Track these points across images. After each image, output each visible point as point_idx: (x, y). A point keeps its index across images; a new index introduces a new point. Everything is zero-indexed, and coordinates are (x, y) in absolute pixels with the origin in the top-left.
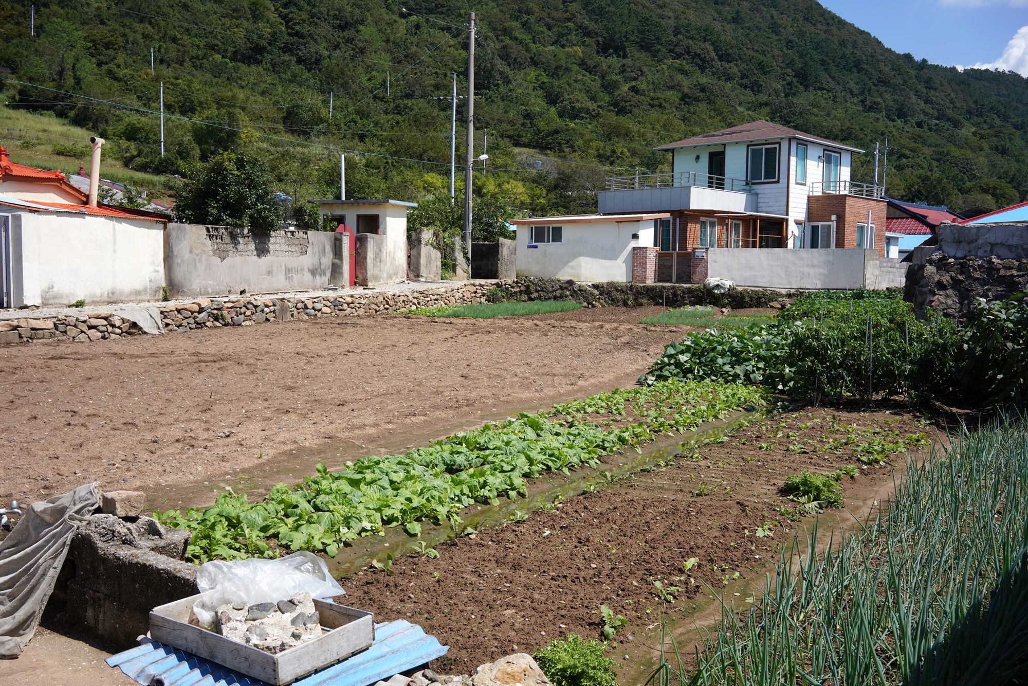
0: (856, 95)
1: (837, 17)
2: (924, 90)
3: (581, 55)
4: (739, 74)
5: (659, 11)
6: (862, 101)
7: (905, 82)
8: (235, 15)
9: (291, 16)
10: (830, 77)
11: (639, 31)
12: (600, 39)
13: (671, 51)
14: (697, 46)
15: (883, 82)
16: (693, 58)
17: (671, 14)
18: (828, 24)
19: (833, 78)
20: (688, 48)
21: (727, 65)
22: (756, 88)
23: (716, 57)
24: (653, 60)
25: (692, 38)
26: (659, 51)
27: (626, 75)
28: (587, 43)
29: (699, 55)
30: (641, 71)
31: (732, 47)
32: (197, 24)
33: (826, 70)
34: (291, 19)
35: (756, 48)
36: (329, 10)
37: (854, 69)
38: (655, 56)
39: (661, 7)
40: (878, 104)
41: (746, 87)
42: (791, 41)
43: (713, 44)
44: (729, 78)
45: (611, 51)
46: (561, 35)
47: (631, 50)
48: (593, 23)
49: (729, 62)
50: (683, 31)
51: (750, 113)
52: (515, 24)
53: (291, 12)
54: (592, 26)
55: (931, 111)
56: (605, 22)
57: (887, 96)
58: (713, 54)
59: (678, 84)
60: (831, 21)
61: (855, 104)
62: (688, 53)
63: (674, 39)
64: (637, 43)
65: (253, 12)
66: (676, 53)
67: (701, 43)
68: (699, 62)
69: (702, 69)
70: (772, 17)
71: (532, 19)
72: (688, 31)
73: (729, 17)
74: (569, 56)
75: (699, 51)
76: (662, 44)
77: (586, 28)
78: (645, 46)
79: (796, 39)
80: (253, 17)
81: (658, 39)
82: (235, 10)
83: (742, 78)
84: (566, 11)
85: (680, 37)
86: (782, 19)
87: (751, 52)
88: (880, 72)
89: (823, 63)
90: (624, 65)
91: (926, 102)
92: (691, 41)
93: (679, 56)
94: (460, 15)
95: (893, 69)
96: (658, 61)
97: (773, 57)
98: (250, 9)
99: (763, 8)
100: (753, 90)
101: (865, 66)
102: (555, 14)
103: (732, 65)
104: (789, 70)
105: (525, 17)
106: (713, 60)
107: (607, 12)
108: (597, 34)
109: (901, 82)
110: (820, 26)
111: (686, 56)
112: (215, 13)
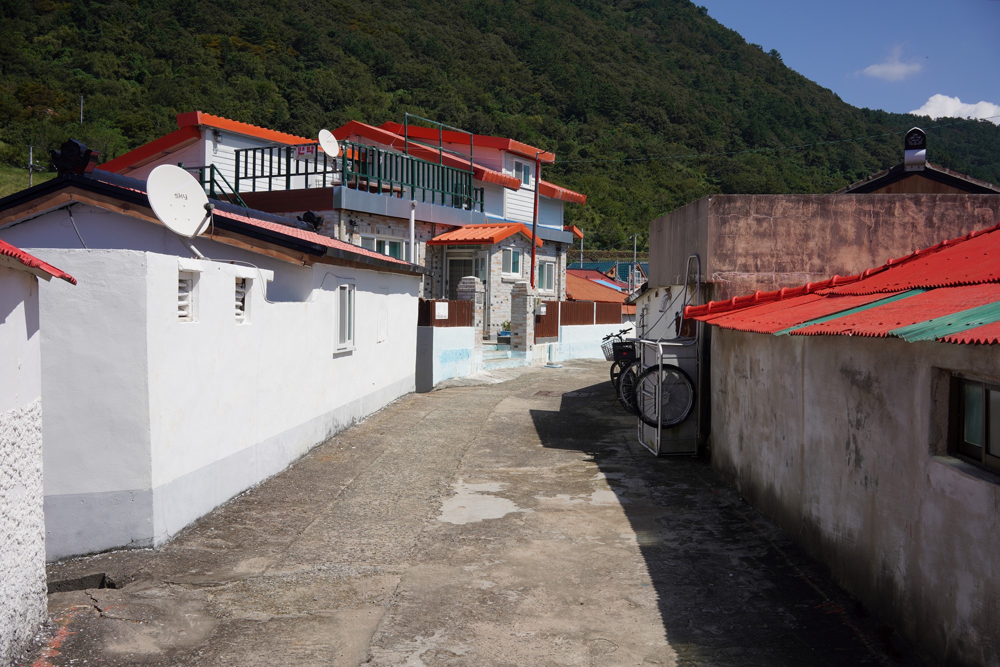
0: (802, 150)
1: (799, 76)
2: (873, 143)
3: (541, 122)
4: (687, 135)
5: (622, 79)
6: (805, 156)
7: (854, 136)
8: (245, 96)
9: (292, 95)
10: (776, 134)
11: (599, 99)
12: (563, 106)
13: (627, 115)
14: (650, 112)
15: (832, 136)
16: (647, 121)
17: (632, 82)
18: (789, 83)
19: (778, 136)
20: (643, 112)
21: (677, 126)
22: (700, 147)
23: (667, 120)
24: (610, 124)
25: (647, 104)
26: (617, 115)
27: (583, 138)
28: (550, 111)
29: (652, 118)
30: (596, 134)
31: (683, 111)
32: (213, 107)
33: (772, 129)
34: (293, 98)
35: (708, 110)
36: (324, 90)
37: (804, 126)
38: (613, 120)
39: (624, 75)
40: (820, 158)
41: (692, 146)
42: (747, 102)
43: (666, 109)
44: (677, 139)
45: (573, 116)
46: (527, 105)
47: (591, 115)
48: (558, 93)
49: (680, 124)
50: (640, 98)
51: (689, 169)
52: (488, 95)
53: (293, 92)
54: (557, 95)
55: (876, 162)
56: (569, 92)
57: (832, 149)
58: (665, 118)
59: (627, 146)
60: (792, 81)
61: (799, 159)
62: (643, 117)
63: (631, 105)
64: (596, 109)
65: (260, 93)
66: (632, 117)
67: (655, 108)
68: (653, 125)
69: (655, 131)
70: (734, 79)
71: (504, 89)
72: (644, 98)
73: (690, 81)
74: (530, 123)
75: (652, 115)
76: (619, 110)
77: (551, 97)
78: (604, 112)
79: (753, 100)
80: (260, 97)
81: (616, 105)
82: (245, 93)
83: (690, 138)
84: (534, 83)
85: (637, 103)
86: (743, 80)
87: (703, 115)
88: (831, 127)
89: (770, 122)
90: (581, 130)
91: (872, 154)
92: (645, 107)
93: (634, 120)
94: (438, 90)
95: (845, 124)
96: (615, 125)
97: (723, 118)
98: (258, 91)
99: (725, 70)
100: (698, 149)
101: (814, 123)
102: (526, 85)
103: (681, 127)
104: (737, 130)
105: (498, 89)
106: (665, 123)
107: (571, 83)
108: (561, 102)
109: (850, 135)
110: (781, 86)
111: (641, 120)
112: (229, 95)
